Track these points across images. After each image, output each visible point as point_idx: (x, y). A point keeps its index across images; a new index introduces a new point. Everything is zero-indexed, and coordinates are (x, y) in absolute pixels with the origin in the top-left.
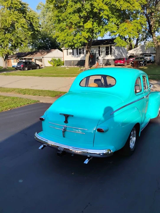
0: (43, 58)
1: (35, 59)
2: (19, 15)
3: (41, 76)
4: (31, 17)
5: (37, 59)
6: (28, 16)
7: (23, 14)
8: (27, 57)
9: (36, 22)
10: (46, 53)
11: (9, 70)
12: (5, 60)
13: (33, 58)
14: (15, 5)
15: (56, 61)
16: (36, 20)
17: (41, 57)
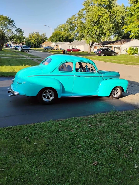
0: (121, 46)
1: (114, 47)
2: (105, 11)
3: (105, 61)
4: (115, 11)
5: (116, 47)
6: (113, 11)
7: (110, 9)
8: (109, 45)
9: (119, 15)
10: (125, 42)
11: (91, 54)
12: (90, 47)
13: (113, 46)
14: (104, 3)
15: (133, 50)
16: (119, 14)
17: (119, 46)
